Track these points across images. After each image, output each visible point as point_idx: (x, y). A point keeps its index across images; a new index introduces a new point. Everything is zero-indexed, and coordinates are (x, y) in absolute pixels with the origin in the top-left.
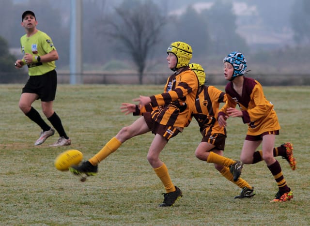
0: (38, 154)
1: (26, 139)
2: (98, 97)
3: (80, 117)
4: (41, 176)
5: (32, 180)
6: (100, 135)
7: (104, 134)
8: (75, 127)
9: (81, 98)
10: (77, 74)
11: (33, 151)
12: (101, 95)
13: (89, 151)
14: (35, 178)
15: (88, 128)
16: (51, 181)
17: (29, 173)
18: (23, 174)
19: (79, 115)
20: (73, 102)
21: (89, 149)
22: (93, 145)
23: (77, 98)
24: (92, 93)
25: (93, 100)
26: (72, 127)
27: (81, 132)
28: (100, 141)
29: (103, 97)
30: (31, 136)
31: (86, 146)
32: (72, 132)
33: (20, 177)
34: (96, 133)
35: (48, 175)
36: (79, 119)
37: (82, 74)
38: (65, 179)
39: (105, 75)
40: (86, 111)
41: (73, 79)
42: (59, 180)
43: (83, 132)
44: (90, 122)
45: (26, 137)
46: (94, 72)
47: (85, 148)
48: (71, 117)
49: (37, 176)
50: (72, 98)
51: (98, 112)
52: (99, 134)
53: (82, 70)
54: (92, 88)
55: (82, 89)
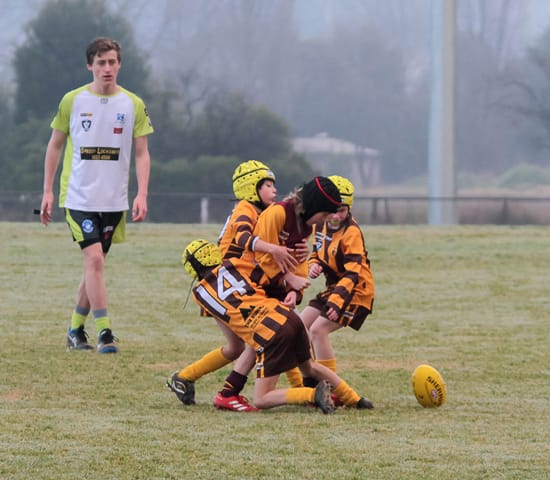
0: (376, 384)
1: (347, 349)
2: (498, 256)
3: (461, 301)
4: (384, 431)
5: (367, 439)
6: (505, 341)
7: (513, 339)
8: (451, 323)
9: (460, 258)
10: (443, 199)
11: (364, 376)
12: (504, 252)
13: (483, 378)
14: (372, 435)
15: (479, 326)
16: (407, 442)
17: (360, 425)
18: (348, 426)
19: (458, 297)
20: (445, 267)
21: (485, 372)
22: (492, 363)
23: (451, 258)
24: (483, 247)
25: (486, 263)
26: (445, 323)
27: (463, 335)
28: (506, 356)
29: (509, 257)
30: (359, 343)
31: (476, 366)
32: (446, 335)
33: (342, 434)
34: (496, 338)
35: (401, 429)
36: (459, 305)
37: (456, 199)
38: (436, 437)
39: (505, 200)
40: (474, 287)
41: (436, 210)
42: (425, 441)
43: (469, 334)
44: (483, 313)
45: (349, 347)
46: (478, 191)
47: (476, 370)
48: (441, 301)
49: (376, 430)
50: (441, 259)
51: (498, 290)
52: (503, 338)
53: (456, 188)
54: (481, 236)
55: (461, 236)
